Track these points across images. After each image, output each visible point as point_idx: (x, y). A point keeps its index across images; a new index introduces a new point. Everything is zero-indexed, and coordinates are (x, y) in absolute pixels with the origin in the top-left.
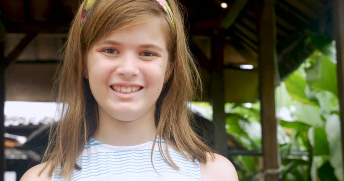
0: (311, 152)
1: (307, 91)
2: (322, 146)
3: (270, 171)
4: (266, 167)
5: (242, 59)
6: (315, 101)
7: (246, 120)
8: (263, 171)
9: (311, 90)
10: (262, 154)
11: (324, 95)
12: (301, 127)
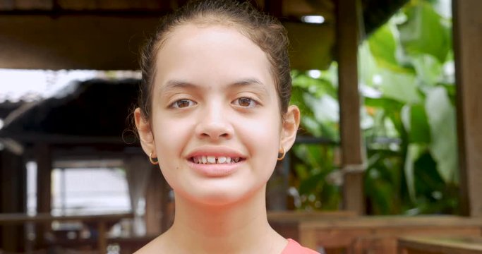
0: (405, 139)
1: (399, 55)
2: (420, 131)
3: (350, 168)
4: (345, 161)
5: (307, 8)
6: (410, 68)
7: (313, 95)
8: (341, 168)
9: (406, 53)
10: (340, 144)
11: (423, 61)
12: (391, 105)
